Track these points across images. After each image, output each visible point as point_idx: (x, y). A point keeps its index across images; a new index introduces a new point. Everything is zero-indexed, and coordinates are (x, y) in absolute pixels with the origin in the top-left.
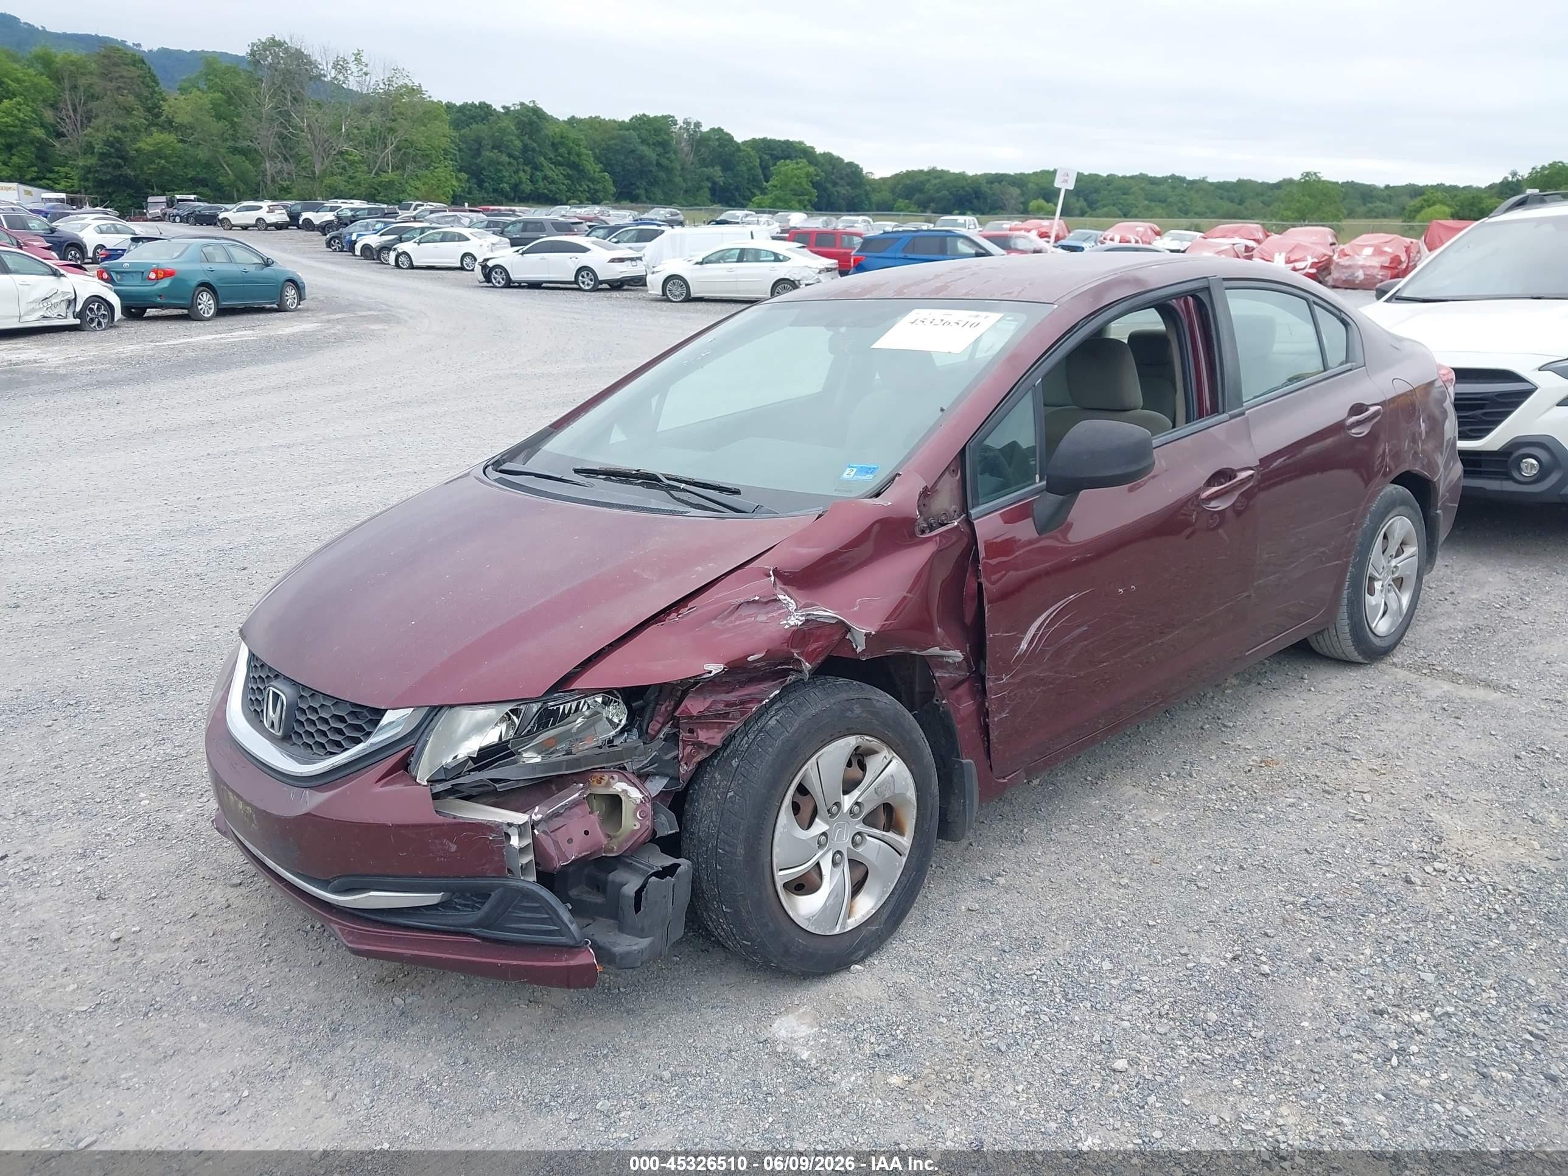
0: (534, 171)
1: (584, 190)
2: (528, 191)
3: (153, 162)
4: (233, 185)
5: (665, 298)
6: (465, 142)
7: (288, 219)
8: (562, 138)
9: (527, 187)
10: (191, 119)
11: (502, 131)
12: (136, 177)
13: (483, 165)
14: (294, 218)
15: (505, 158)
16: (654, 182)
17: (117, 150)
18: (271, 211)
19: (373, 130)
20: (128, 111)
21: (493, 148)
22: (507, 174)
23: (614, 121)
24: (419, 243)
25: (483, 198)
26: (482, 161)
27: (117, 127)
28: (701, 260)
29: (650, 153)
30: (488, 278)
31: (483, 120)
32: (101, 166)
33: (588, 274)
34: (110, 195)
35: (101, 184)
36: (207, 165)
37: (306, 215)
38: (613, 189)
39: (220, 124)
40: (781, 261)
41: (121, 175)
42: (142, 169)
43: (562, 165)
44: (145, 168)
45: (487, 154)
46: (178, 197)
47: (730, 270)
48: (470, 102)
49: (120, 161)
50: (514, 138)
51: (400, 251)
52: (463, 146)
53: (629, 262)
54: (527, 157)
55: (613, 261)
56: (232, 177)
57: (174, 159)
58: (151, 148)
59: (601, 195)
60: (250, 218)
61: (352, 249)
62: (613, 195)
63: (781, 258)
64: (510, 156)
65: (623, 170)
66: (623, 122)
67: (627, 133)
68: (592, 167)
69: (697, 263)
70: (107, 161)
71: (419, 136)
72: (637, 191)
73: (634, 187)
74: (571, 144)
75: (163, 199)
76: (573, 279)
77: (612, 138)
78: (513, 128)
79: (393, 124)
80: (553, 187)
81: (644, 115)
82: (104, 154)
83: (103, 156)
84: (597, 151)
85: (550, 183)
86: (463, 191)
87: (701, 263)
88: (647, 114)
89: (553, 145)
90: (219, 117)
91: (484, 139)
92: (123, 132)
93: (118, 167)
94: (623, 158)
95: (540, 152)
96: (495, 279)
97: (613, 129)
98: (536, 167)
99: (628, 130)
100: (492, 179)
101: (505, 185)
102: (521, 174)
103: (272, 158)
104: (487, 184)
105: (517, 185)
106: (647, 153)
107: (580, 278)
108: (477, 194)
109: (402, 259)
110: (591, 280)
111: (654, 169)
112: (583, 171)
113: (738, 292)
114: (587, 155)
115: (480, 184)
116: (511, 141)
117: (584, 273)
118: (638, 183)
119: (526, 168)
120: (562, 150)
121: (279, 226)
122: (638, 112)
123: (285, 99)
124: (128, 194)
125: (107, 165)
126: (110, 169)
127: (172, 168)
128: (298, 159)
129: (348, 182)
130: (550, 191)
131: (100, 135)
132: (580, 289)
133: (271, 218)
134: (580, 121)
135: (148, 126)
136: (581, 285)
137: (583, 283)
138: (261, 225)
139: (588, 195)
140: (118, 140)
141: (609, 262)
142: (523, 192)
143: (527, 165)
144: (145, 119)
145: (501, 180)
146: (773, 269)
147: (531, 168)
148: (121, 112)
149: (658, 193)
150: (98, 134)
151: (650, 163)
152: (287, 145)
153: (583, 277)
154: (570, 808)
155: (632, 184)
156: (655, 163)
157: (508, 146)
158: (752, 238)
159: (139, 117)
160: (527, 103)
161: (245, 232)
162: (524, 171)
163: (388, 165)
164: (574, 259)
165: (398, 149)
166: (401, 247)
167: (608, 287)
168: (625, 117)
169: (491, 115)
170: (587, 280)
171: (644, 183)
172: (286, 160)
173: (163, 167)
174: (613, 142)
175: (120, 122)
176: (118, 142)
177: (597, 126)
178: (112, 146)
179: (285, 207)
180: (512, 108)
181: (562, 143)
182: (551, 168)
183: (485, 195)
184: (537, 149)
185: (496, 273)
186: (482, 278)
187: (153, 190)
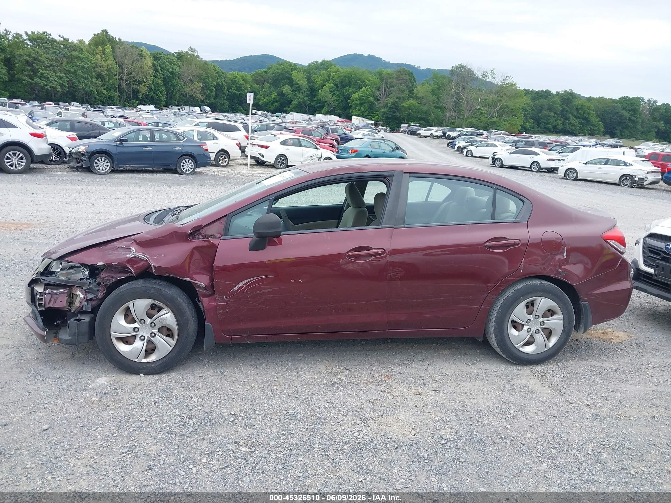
0: (565, 120)
1: (588, 130)
2: (560, 128)
3: (407, 111)
4: (433, 121)
5: (565, 177)
6: (536, 107)
7: (442, 135)
8: (582, 106)
9: (560, 127)
10: (423, 95)
11: (554, 102)
12: (400, 116)
13: (542, 116)
14: (444, 134)
15: (552, 114)
16: (627, 127)
17: (396, 106)
18: (436, 131)
19: (492, 101)
20: (403, 92)
21: (548, 109)
22: (552, 121)
23: (611, 99)
24: (477, 147)
25: (539, 131)
26: (542, 115)
27: (397, 98)
28: (585, 162)
29: (627, 115)
30: (494, 162)
31: (546, 97)
32: (389, 112)
33: (536, 165)
34: (390, 122)
35: (388, 118)
36: (426, 113)
37: (449, 133)
38: (603, 129)
39: (434, 97)
40: (627, 166)
41: (395, 115)
42: (402, 113)
43: (580, 118)
44: (404, 113)
45: (545, 112)
46: (412, 124)
47: (600, 168)
48: (541, 90)
49: (396, 110)
50: (558, 106)
51: (469, 149)
52: (534, 108)
53: (557, 161)
54: (564, 115)
55: (549, 160)
56: (433, 117)
57: (415, 110)
58: (407, 106)
59: (596, 132)
60: (428, 133)
61: (453, 147)
62: (603, 133)
63: (628, 165)
64: (555, 113)
65: (610, 122)
66: (615, 99)
67: (616, 105)
68: (594, 119)
69: (584, 164)
70: (391, 110)
71: (511, 104)
72: (616, 131)
73: (615, 129)
74: (586, 109)
75: (407, 125)
76: (530, 166)
77: (608, 107)
78: (559, 101)
79: (501, 98)
80: (573, 128)
81: (627, 97)
82: (391, 107)
83: (390, 108)
84: (599, 112)
85: (572, 126)
86: (530, 127)
87: (586, 164)
88: (628, 96)
89: (577, 109)
90: (434, 94)
91: (544, 106)
92: (399, 99)
93: (395, 112)
94: (611, 116)
95: (570, 112)
96: (497, 163)
97: (609, 102)
98: (566, 119)
99: (617, 103)
100: (544, 123)
101: (550, 126)
102: (559, 121)
103: (450, 110)
104: (542, 125)
105: (555, 126)
106: (625, 114)
107: (533, 166)
108: (536, 129)
109: (469, 153)
110: (537, 167)
111: (627, 122)
112: (589, 121)
113: (602, 178)
114: (593, 114)
115: (538, 125)
116: (557, 107)
117: (535, 164)
118: (617, 128)
119: (561, 119)
120: (581, 112)
121: (438, 137)
122: (624, 95)
123: (459, 88)
124: (396, 123)
125: (391, 112)
126: (392, 113)
127: (413, 113)
128: (459, 111)
129: (478, 121)
130: (572, 129)
131: (391, 100)
132: (531, 171)
133: (436, 134)
134: (594, 98)
135: (409, 97)
136: (533, 169)
137: (534, 168)
138: (432, 136)
139: (590, 132)
140: (396, 102)
141: (547, 160)
142: (558, 129)
143: (562, 117)
144: (408, 95)
145: (548, 123)
146: (622, 169)
147: (564, 119)
148: (400, 92)
149: (627, 133)
150: (390, 100)
151: (626, 119)
152: (457, 106)
153: (534, 166)
154: (61, 294)
155: (614, 128)
156: (628, 119)
157: (555, 109)
158: (624, 154)
159: (406, 94)
160: (568, 90)
161: (425, 138)
162: (560, 120)
163: (495, 115)
164: (531, 158)
165: (501, 108)
166: (470, 148)
167: (546, 171)
168: (617, 97)
169: (550, 95)
170: (535, 167)
171: (620, 128)
172: (455, 111)
173: (410, 113)
174: (608, 108)
175: (399, 96)
176: (396, 103)
177: (601, 101)
178: (394, 105)
179: (442, 130)
180: (561, 93)
181: (581, 109)
182: (574, 119)
183: (540, 130)
184: (569, 111)
185: (498, 161)
186: (491, 162)
187: (405, 121)
